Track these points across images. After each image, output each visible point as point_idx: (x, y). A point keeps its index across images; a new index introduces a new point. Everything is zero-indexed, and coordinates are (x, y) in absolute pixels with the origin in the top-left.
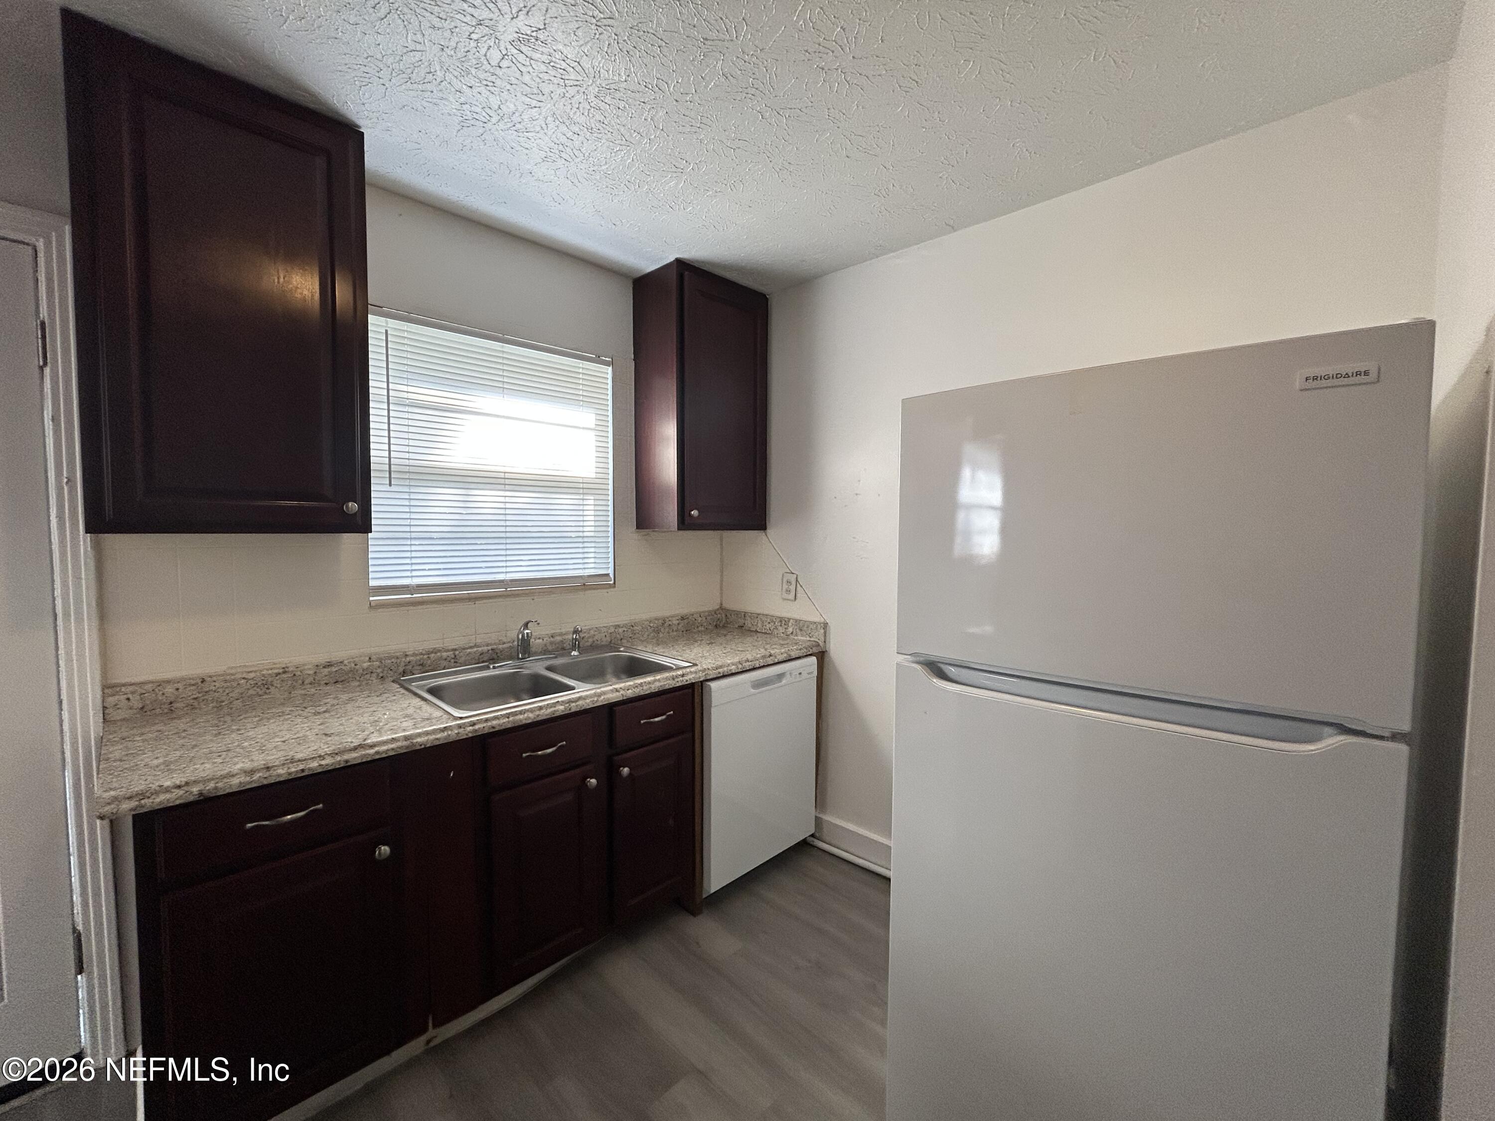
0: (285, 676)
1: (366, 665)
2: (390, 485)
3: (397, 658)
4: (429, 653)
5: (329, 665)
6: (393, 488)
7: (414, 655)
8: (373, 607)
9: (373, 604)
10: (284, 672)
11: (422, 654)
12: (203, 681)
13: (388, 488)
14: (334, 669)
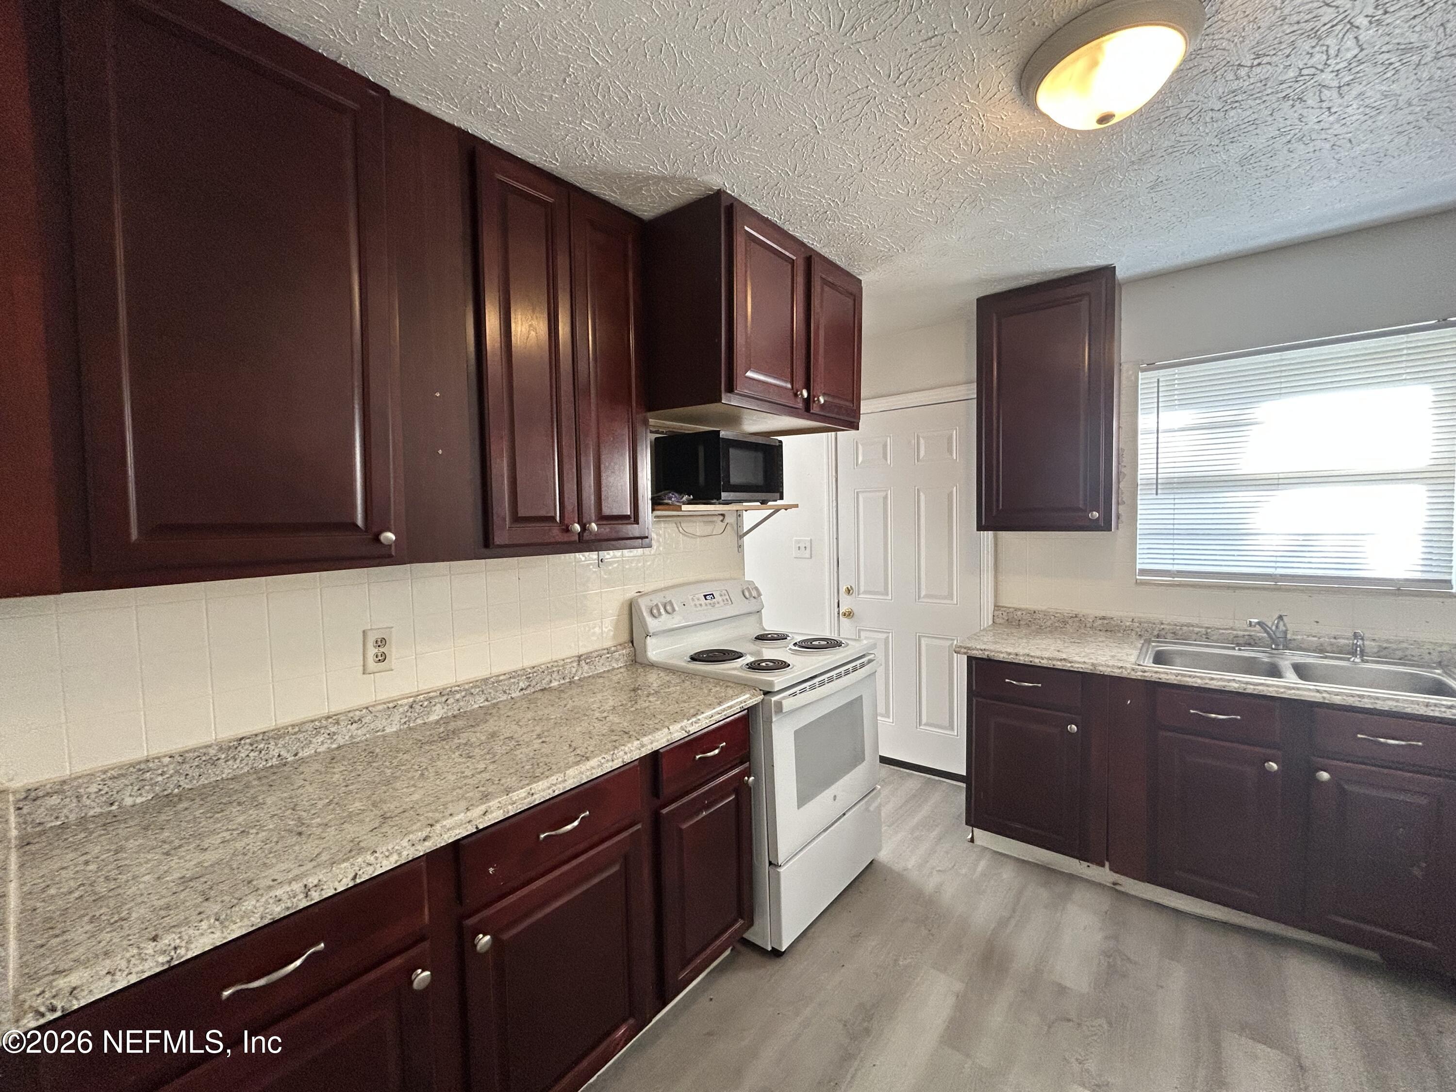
0: (1075, 619)
1: (1128, 624)
2: (1157, 494)
3: (1154, 624)
4: (1182, 625)
5: (1104, 618)
6: (1159, 496)
7: (1169, 624)
8: (1138, 583)
9: (1138, 581)
10: (1076, 617)
11: (1176, 625)
12: (1035, 612)
13: (1155, 496)
14: (1106, 622)
